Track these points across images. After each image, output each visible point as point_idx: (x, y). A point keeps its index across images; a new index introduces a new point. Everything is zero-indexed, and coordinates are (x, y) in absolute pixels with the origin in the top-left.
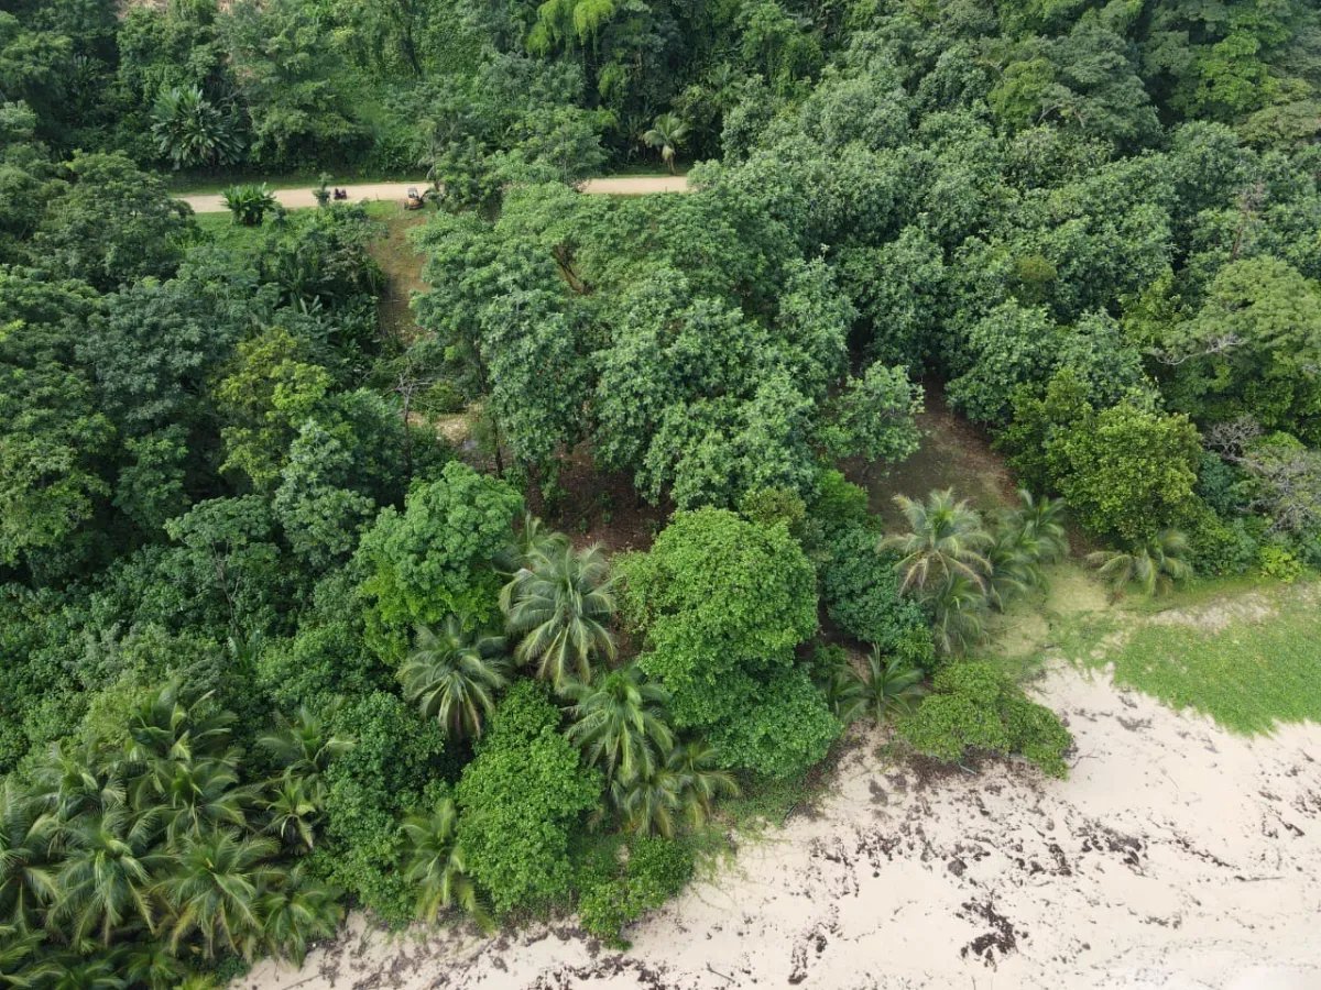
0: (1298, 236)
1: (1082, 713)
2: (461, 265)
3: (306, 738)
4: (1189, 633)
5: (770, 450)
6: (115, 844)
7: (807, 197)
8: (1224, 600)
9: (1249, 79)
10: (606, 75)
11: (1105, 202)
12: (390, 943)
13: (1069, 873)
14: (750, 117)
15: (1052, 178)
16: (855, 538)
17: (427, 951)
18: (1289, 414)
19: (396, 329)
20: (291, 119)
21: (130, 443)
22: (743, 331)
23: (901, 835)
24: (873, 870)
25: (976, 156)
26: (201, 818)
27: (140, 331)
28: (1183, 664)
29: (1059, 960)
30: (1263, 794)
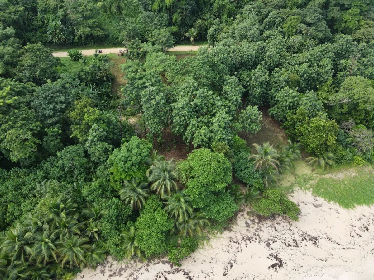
0: (369, 67)
1: (303, 202)
2: (135, 79)
3: (95, 211)
4: (333, 180)
5: (220, 131)
6: (47, 240)
7: (231, 57)
8: (343, 171)
9: (357, 21)
10: (175, 17)
11: (314, 58)
12: (118, 264)
13: (298, 247)
14: (215, 30)
15: (300, 50)
16: (243, 155)
17: (128, 266)
18: (363, 119)
19: (116, 91)
20: (86, 30)
21: (46, 130)
22: (212, 97)
23: (253, 236)
24: (246, 245)
25: (279, 44)
26: (69, 232)
27: (48, 98)
28: (331, 189)
29: (294, 270)
30: (351, 225)
